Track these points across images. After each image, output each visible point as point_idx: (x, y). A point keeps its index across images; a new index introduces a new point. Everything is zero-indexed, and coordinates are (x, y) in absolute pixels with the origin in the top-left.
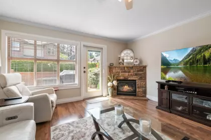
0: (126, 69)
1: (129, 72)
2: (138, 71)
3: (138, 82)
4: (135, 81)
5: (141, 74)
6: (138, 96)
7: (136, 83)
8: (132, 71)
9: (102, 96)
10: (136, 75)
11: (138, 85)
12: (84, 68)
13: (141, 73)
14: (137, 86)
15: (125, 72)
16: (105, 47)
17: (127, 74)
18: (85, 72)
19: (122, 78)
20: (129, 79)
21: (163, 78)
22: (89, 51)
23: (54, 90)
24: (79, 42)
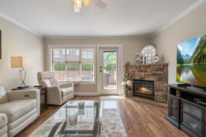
0: (142, 68)
1: (146, 71)
2: (156, 70)
3: (157, 84)
4: (153, 82)
5: (160, 74)
6: (156, 101)
7: (154, 85)
8: (149, 70)
9: (118, 95)
10: (154, 75)
11: (156, 87)
12: (101, 67)
13: (161, 72)
14: (155, 89)
15: (141, 71)
16: (120, 46)
17: (144, 73)
18: (101, 71)
19: (138, 78)
20: (146, 79)
21: (178, 80)
22: (105, 52)
23: (73, 84)
24: (95, 46)
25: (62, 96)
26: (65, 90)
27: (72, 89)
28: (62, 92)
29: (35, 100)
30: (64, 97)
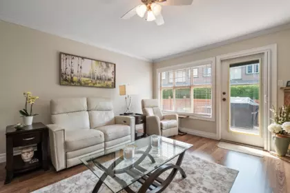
12: (224, 94)
18: (224, 99)
22: (231, 66)
23: (177, 116)
24: (213, 59)
25: (161, 129)
26: (165, 123)
27: (175, 122)
28: (161, 124)
29: (129, 127)
30: (163, 131)
